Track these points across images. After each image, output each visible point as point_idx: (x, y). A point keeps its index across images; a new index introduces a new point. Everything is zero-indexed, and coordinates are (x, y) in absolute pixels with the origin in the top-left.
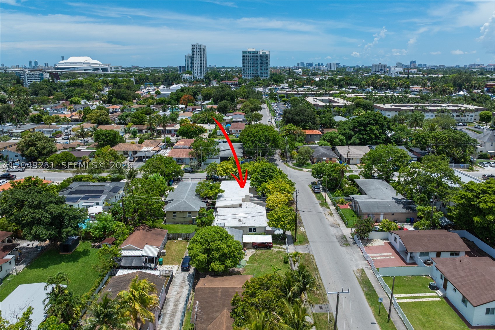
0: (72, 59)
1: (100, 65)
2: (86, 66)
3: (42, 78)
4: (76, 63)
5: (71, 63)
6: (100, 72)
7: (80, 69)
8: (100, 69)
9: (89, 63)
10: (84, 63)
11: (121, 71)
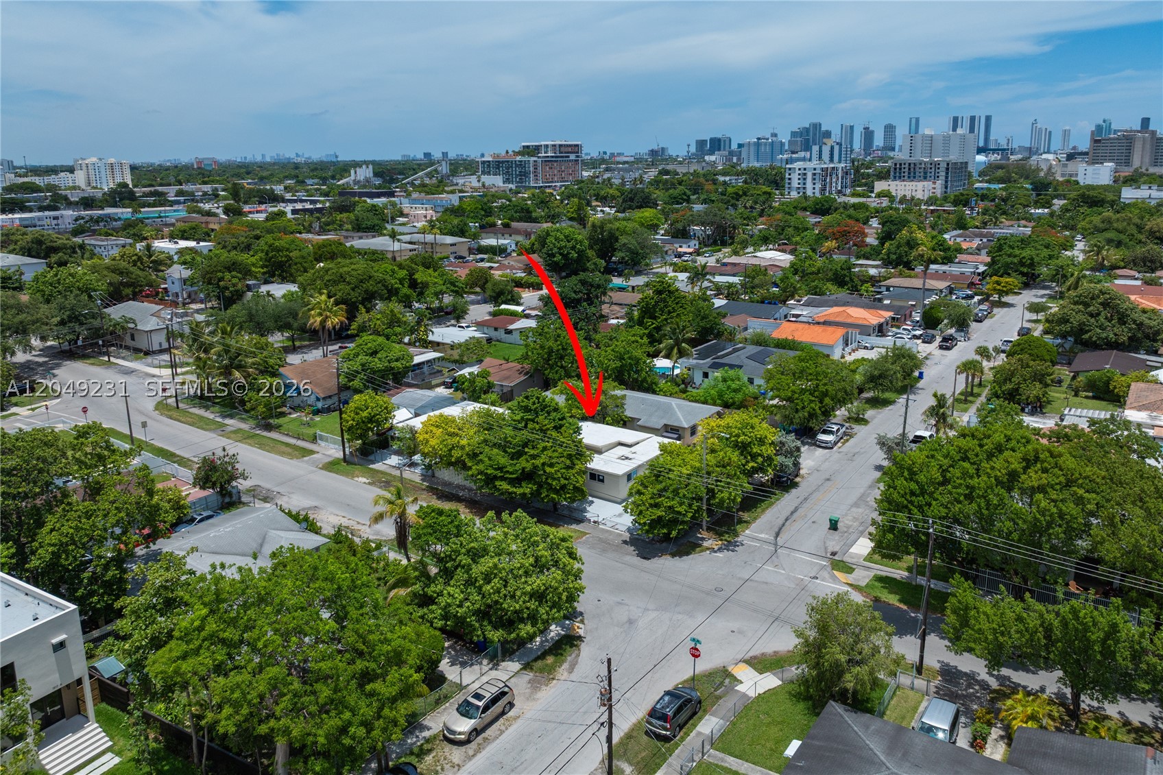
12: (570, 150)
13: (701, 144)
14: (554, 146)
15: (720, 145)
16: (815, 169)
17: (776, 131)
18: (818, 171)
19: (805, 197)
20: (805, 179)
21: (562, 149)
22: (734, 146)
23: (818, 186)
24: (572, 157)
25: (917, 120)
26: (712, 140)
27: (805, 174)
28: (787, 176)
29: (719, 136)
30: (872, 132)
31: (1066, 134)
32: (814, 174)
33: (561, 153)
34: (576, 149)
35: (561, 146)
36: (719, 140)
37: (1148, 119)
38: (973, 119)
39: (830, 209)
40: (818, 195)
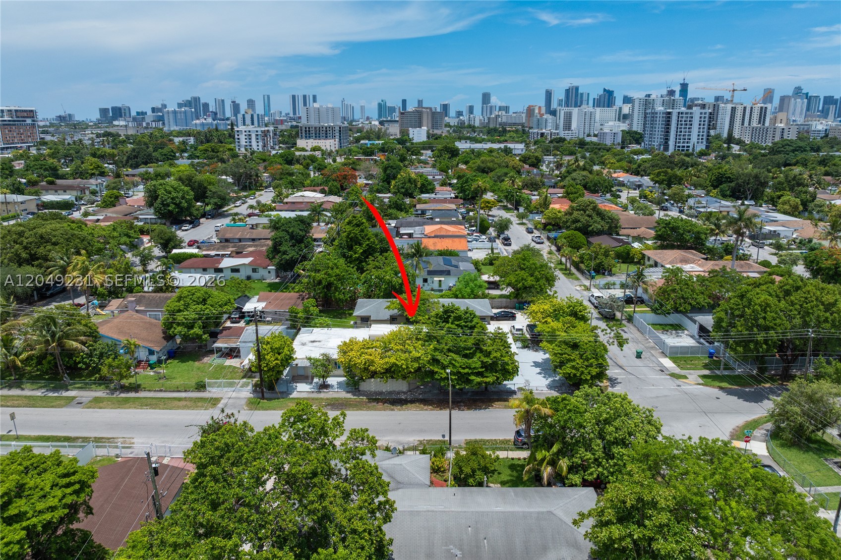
12: (25, 114)
13: (104, 111)
14: (10, 111)
15: (121, 113)
16: (257, 131)
17: (165, 103)
18: (260, 133)
19: (253, 153)
20: (250, 139)
21: (19, 114)
22: (133, 114)
23: (261, 144)
24: (29, 121)
25: (268, 97)
26: (113, 108)
27: (250, 135)
28: (236, 137)
29: (119, 105)
30: (238, 105)
31: (362, 108)
32: (257, 135)
33: (18, 117)
34: (31, 114)
35: (16, 111)
36: (120, 109)
37: (422, 101)
38: (305, 97)
39: (292, 160)
40: (261, 149)
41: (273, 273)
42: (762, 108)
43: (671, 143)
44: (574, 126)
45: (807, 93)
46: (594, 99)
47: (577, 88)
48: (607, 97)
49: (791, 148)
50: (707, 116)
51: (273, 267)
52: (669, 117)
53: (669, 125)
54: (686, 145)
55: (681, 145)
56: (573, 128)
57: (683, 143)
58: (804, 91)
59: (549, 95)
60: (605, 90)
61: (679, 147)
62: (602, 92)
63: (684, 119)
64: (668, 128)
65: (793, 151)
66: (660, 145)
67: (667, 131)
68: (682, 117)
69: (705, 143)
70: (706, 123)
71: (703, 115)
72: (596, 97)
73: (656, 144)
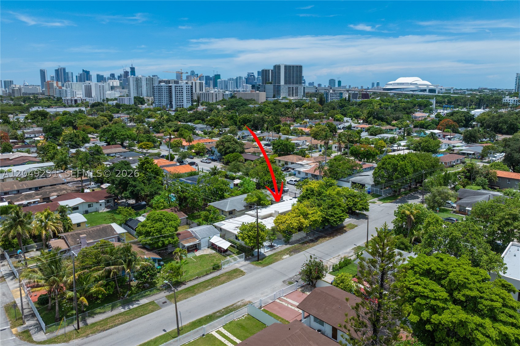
0: (400, 80)
1: (428, 85)
2: (412, 87)
3: (341, 97)
4: (403, 84)
5: (398, 84)
6: (427, 93)
7: (406, 90)
8: (427, 91)
9: (416, 84)
10: (411, 84)
11: (452, 92)
41: (103, 205)
42: (200, 83)
43: (174, 103)
44: (93, 94)
45: (197, 74)
46: (77, 76)
47: (64, 69)
48: (85, 75)
49: (240, 104)
50: (190, 87)
51: (104, 201)
52: (171, 89)
53: (171, 93)
54: (181, 104)
55: (179, 104)
56: (93, 96)
57: (180, 103)
58: (195, 73)
59: (43, 73)
60: (83, 71)
61: (178, 105)
62: (81, 72)
63: (178, 90)
64: (171, 95)
65: (242, 105)
66: (167, 105)
67: (171, 97)
68: (177, 89)
69: (190, 103)
70: (190, 91)
71: (188, 87)
72: (78, 75)
73: (164, 104)
